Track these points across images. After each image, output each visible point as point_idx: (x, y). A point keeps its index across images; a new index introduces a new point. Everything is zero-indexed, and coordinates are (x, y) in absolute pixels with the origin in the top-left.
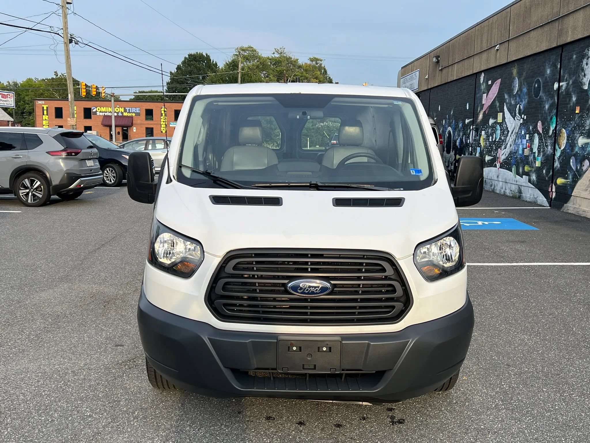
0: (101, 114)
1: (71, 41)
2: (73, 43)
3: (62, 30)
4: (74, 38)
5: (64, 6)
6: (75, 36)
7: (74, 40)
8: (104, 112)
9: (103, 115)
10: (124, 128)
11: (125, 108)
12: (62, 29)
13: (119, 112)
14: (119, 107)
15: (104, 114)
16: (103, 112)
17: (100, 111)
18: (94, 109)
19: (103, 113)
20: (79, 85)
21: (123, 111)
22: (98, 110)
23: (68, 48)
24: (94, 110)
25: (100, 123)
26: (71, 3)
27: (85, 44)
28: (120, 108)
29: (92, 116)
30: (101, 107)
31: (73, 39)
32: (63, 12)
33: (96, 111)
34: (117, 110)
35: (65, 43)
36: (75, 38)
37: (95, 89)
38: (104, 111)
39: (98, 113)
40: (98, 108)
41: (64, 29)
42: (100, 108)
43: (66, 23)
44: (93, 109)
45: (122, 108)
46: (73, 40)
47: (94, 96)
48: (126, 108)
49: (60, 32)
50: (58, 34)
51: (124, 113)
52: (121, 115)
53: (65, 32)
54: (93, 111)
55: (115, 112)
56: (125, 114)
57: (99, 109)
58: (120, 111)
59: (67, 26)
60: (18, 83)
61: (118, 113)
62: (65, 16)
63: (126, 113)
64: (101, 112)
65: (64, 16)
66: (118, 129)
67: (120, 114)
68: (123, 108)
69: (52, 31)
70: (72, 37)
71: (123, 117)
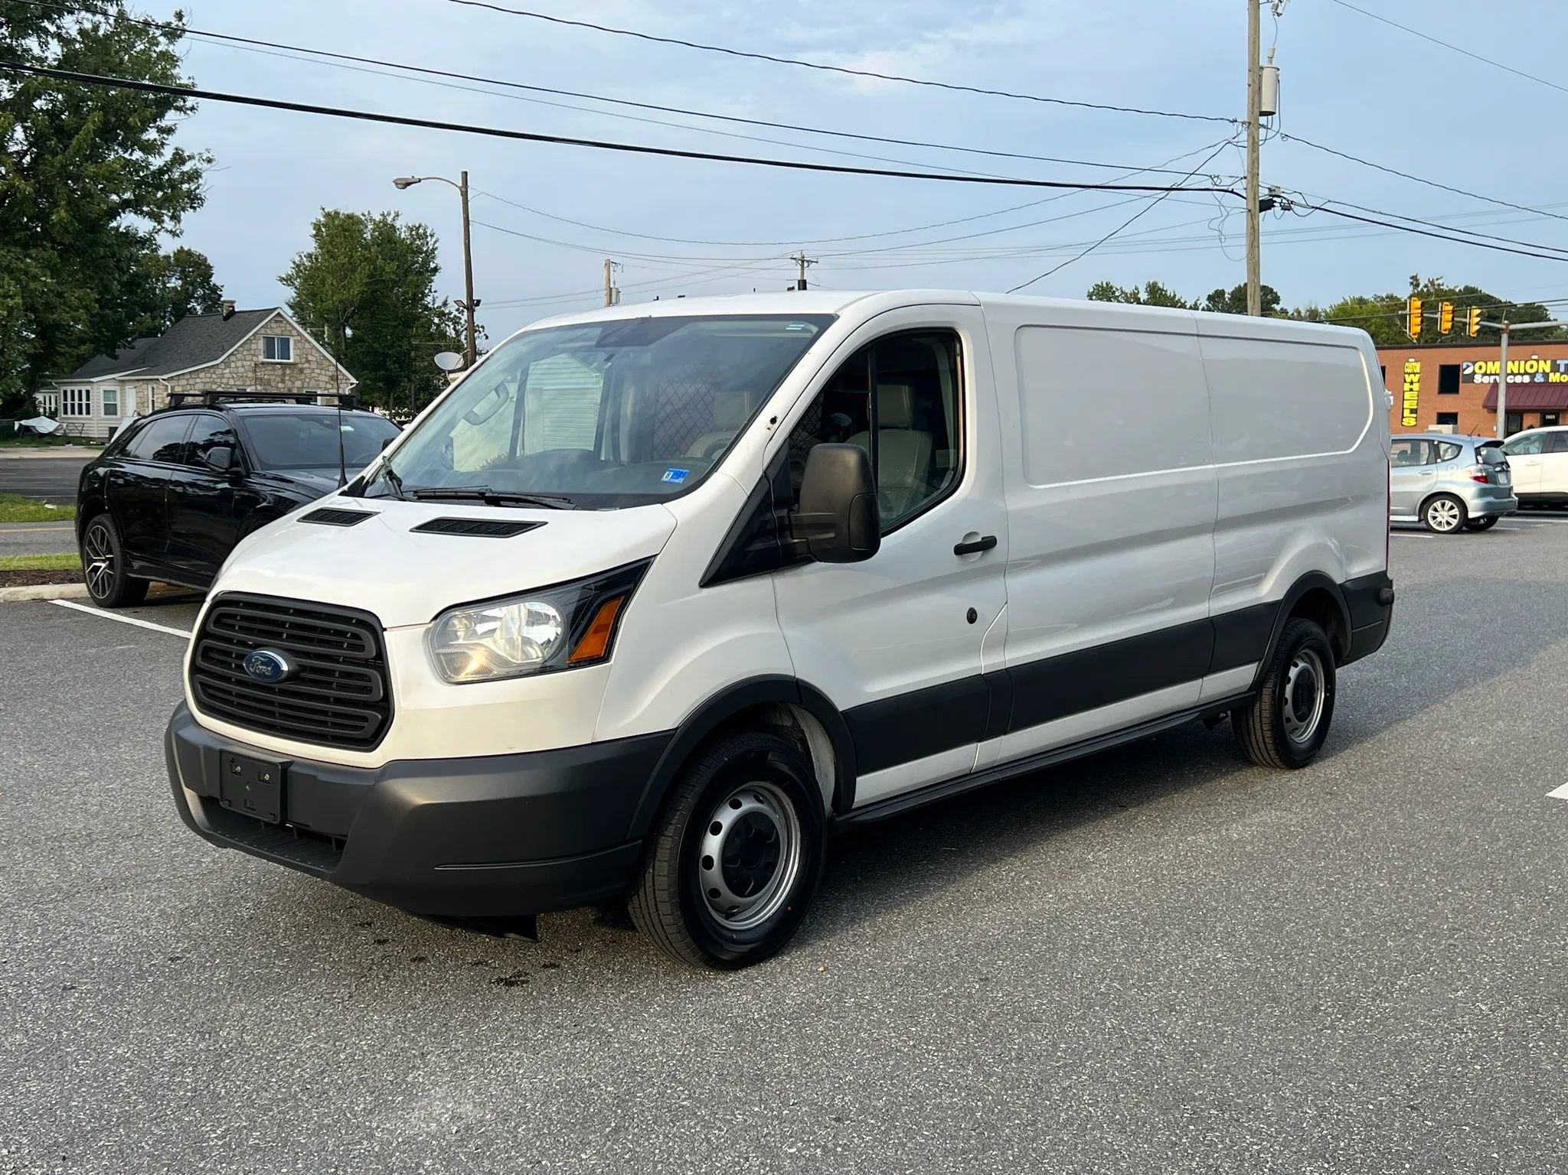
0: (1486, 380)
1: (1266, 205)
2: (1277, 209)
3: (1244, 180)
4: (1279, 197)
5: (1252, 122)
6: (1282, 190)
7: (1279, 200)
8: (1496, 374)
9: (1492, 382)
10: (1549, 417)
11: (1554, 362)
12: (1245, 178)
13: (1537, 372)
14: (1537, 361)
15: (1495, 380)
16: (1491, 374)
17: (1483, 371)
18: (1468, 366)
19: (1493, 378)
20: (1404, 309)
21: (1548, 370)
22: (1477, 371)
23: (1256, 222)
24: (1468, 371)
25: (1480, 403)
26: (1272, 113)
27: (1313, 207)
28: (1542, 363)
29: (1461, 385)
30: (1486, 363)
31: (1275, 199)
32: (1251, 138)
33: (1474, 373)
34: (1532, 367)
35: (1250, 211)
36: (1282, 195)
37: (1450, 316)
38: (1493, 372)
39: (1478, 379)
40: (1477, 365)
41: (1249, 178)
42: (1483, 364)
43: (1254, 163)
44: (1464, 367)
45: (1545, 361)
46: (1275, 202)
47: (1447, 332)
48: (1558, 362)
49: (1239, 187)
50: (1232, 192)
51: (1551, 375)
52: (1542, 380)
53: (1250, 185)
54: (1466, 372)
55: (1526, 373)
56: (1554, 378)
57: (1480, 368)
58: (1541, 371)
59: (1255, 170)
60: (1320, 310)
61: (1533, 375)
62: (1254, 146)
63: (1558, 374)
64: (1485, 374)
65: (1251, 145)
66: (1531, 418)
67: (1539, 379)
68: (1549, 362)
69: (1216, 187)
70: (1273, 193)
71: (1547, 384)
